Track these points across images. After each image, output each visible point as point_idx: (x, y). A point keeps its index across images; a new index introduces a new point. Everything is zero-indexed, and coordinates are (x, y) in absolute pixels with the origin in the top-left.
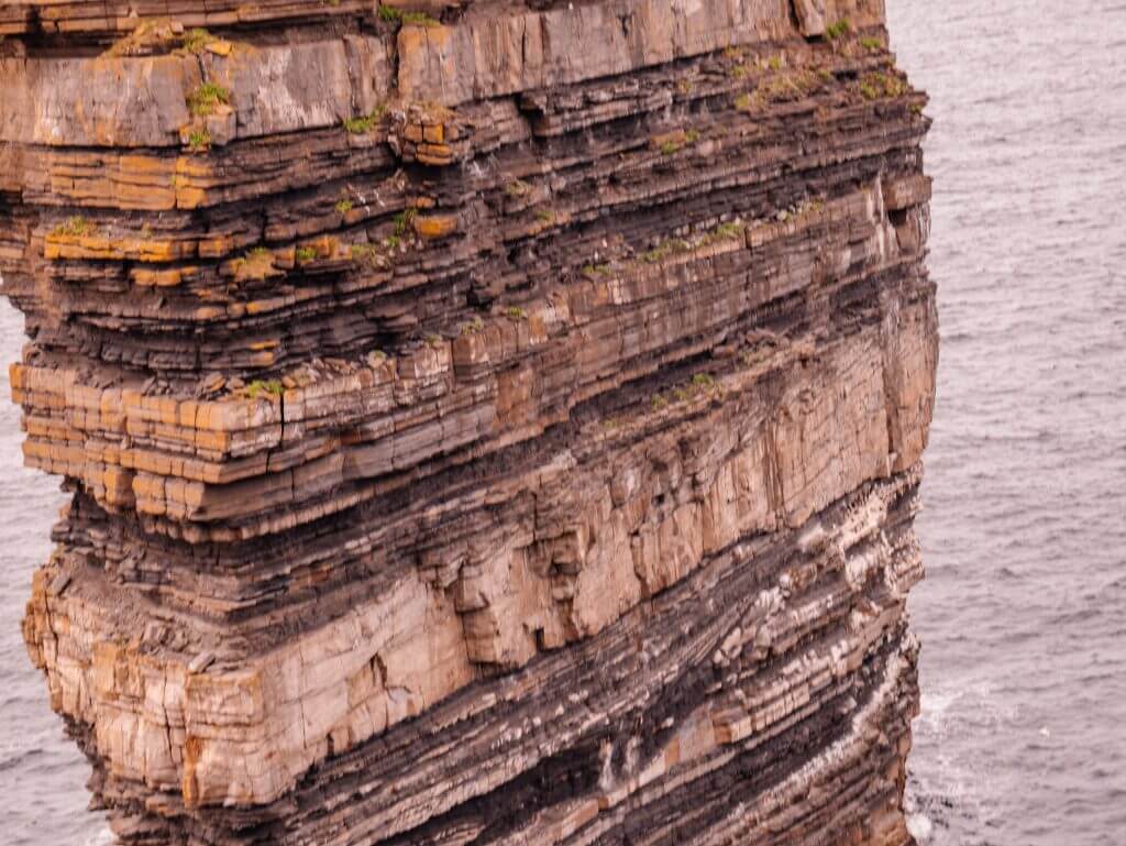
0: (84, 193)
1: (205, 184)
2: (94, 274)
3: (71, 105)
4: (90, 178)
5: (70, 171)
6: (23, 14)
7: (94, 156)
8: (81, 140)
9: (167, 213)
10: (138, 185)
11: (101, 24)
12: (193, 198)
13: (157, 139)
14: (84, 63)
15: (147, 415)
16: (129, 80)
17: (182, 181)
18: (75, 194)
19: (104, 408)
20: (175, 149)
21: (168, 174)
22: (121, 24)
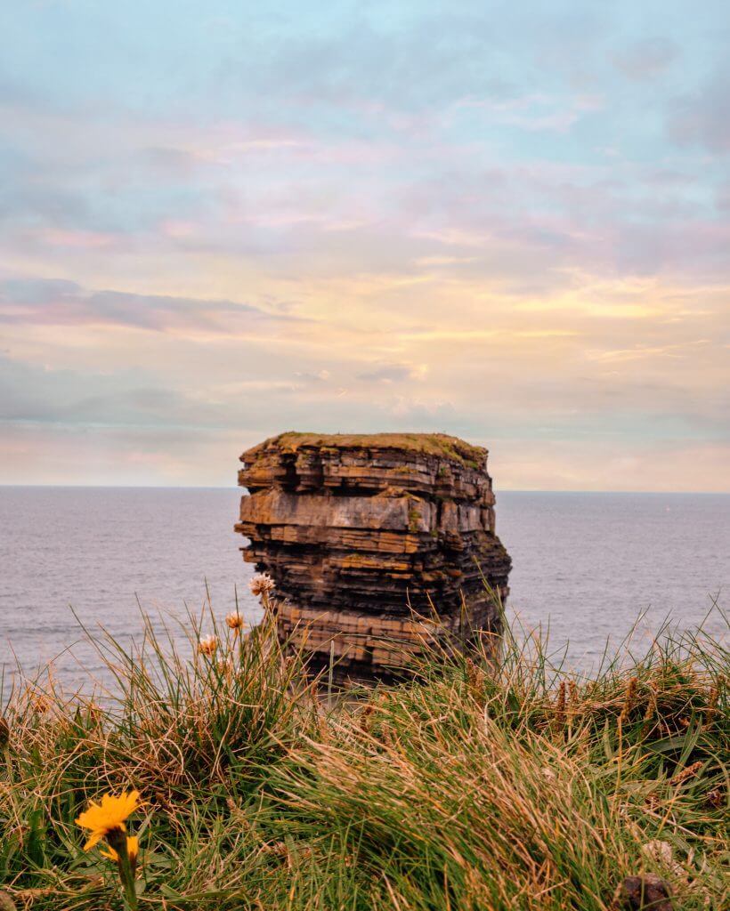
0: (359, 545)
1: (418, 545)
2: (365, 574)
3: (358, 513)
4: (362, 540)
5: (353, 537)
6: (340, 480)
7: (366, 533)
8: (360, 526)
9: (400, 554)
10: (389, 543)
11: (373, 486)
12: (413, 550)
13: (399, 527)
14: (366, 499)
15: (384, 627)
16: (391, 506)
17: (408, 543)
18: (355, 545)
19: (359, 624)
20: (405, 532)
21: (402, 541)
22: (381, 486)
